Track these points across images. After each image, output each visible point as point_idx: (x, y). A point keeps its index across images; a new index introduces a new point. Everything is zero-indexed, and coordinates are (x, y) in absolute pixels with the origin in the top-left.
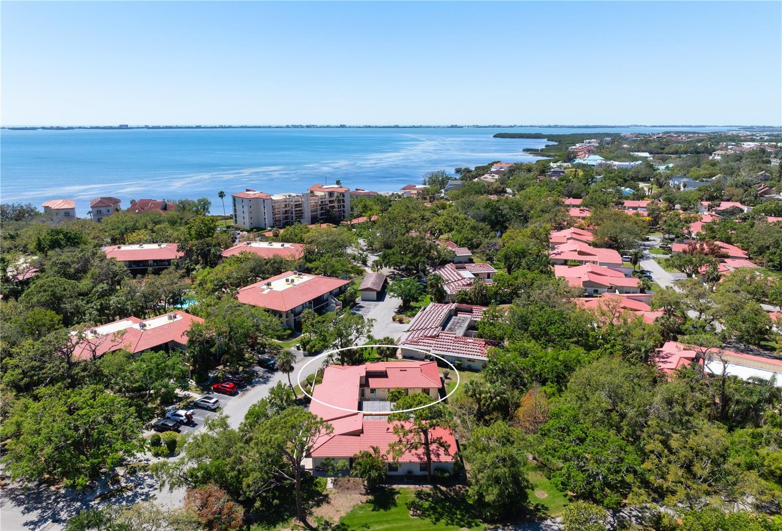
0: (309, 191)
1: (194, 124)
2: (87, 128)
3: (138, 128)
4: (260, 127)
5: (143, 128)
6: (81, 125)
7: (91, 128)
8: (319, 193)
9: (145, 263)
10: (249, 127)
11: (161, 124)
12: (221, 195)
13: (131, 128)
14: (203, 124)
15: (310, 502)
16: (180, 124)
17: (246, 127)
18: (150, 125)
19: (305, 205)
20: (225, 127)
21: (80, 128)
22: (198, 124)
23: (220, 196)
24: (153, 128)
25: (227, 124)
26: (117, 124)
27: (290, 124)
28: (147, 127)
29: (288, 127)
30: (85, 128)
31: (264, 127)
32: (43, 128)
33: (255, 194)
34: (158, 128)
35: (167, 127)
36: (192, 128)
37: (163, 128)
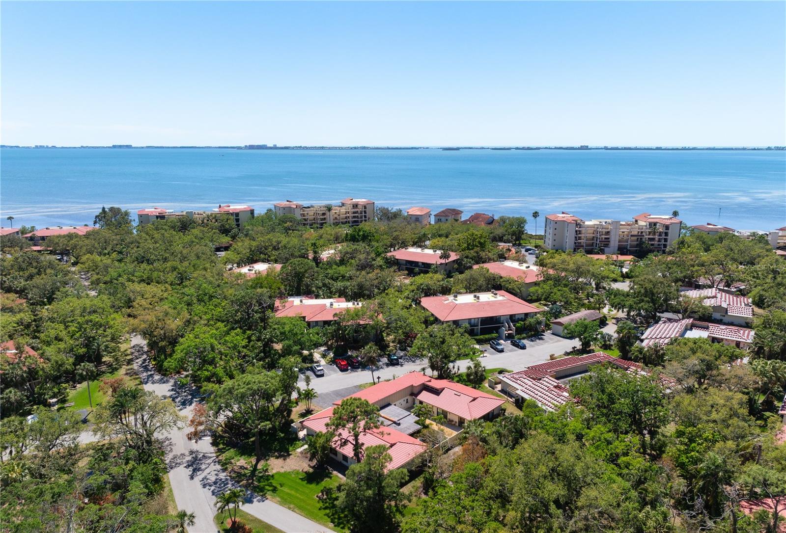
0: (634, 220)
1: (654, 146)
2: (551, 149)
3: (596, 149)
4: (732, 149)
5: (602, 149)
6: (547, 145)
7: (556, 148)
8: (642, 223)
9: (416, 264)
10: (717, 149)
11: (620, 145)
12: (536, 215)
13: (591, 149)
14: (663, 146)
15: (276, 454)
16: (639, 145)
17: (714, 149)
18: (609, 146)
19: (612, 234)
20: (689, 149)
21: (546, 148)
22: (659, 146)
23: (534, 216)
24: (612, 149)
25: (692, 146)
26: (578, 145)
27: (773, 145)
28: (606, 148)
29: (769, 149)
30: (550, 148)
31: (736, 149)
32: (517, 148)
33: (564, 217)
34: (617, 149)
35: (625, 149)
36: (651, 149)
37: (622, 149)
